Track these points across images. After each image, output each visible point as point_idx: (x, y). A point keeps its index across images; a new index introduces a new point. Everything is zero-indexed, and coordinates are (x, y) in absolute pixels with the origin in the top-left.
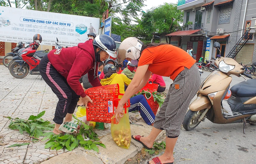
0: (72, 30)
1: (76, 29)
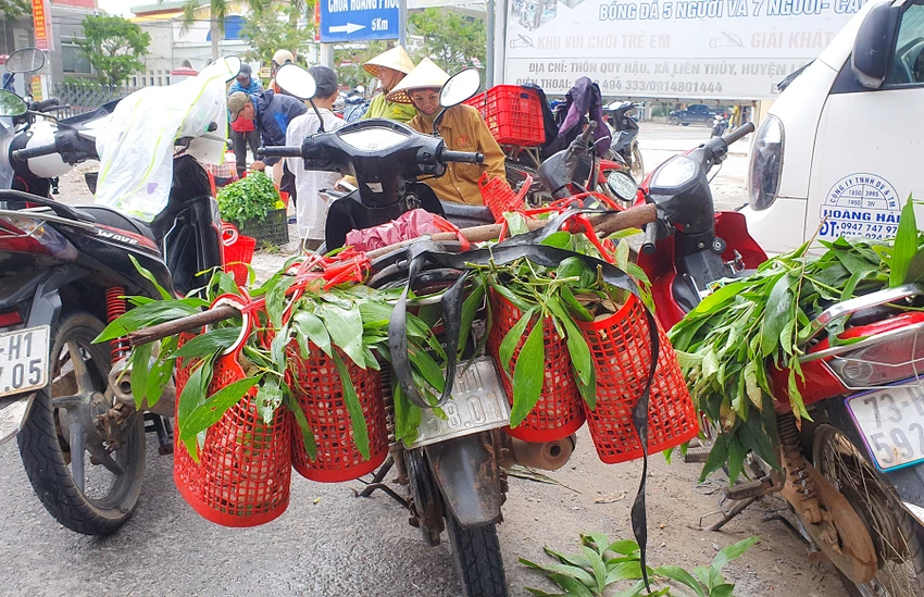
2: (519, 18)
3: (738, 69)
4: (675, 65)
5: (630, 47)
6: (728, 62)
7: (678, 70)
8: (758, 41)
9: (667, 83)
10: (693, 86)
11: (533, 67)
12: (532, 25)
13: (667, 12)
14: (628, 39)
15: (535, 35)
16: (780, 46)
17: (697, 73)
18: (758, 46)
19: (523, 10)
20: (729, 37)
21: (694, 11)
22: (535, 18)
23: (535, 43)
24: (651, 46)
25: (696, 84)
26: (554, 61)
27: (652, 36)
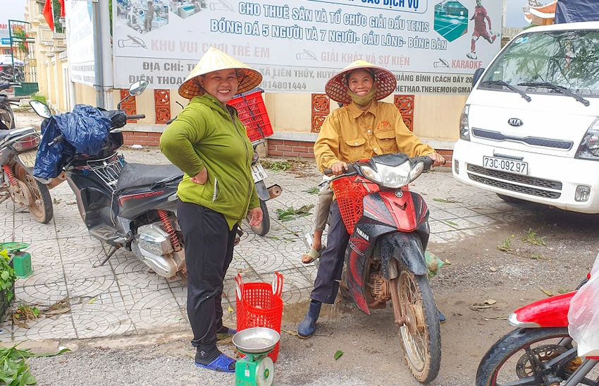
0: (423, 27)
1: (435, 22)
2: (127, 21)
3: (315, 74)
4: (274, 70)
5: (239, 54)
6: (309, 69)
7: (277, 73)
8: (325, 57)
9: (270, 82)
10: (288, 85)
11: (146, 66)
12: (143, 28)
13: (265, 31)
14: (237, 48)
15: (147, 37)
16: (337, 61)
17: (290, 76)
18: (325, 60)
19: (131, 13)
20: (308, 54)
21: (284, 33)
22: (146, 23)
23: (148, 45)
24: (256, 55)
25: (290, 83)
26: (170, 62)
27: (256, 48)
